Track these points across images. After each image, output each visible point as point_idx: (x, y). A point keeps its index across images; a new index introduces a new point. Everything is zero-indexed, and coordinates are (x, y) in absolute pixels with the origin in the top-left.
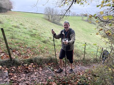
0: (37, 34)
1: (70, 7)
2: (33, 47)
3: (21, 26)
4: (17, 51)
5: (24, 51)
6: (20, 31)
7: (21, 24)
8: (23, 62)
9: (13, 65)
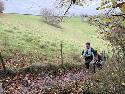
0: (33, 38)
2: (30, 54)
5: (19, 58)
7: (15, 28)
8: (19, 72)
9: (8, 76)
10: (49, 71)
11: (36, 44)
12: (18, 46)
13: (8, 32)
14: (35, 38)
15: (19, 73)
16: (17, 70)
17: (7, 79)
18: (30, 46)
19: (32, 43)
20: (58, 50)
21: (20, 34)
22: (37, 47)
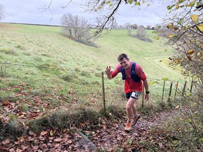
0: (51, 64)
1: (115, 11)
2: (46, 92)
3: (18, 51)
4: (13, 104)
5: (27, 101)
6: (18, 60)
7: (19, 47)
8: (28, 127)
9: (5, 137)
10: (83, 123)
11: (55, 74)
12: (25, 78)
13: (7, 53)
14: (54, 63)
15: (28, 131)
16: (24, 124)
17: (4, 143)
18: (45, 77)
19: (49, 72)
20: (94, 83)
21: (27, 56)
22: (58, 79)
